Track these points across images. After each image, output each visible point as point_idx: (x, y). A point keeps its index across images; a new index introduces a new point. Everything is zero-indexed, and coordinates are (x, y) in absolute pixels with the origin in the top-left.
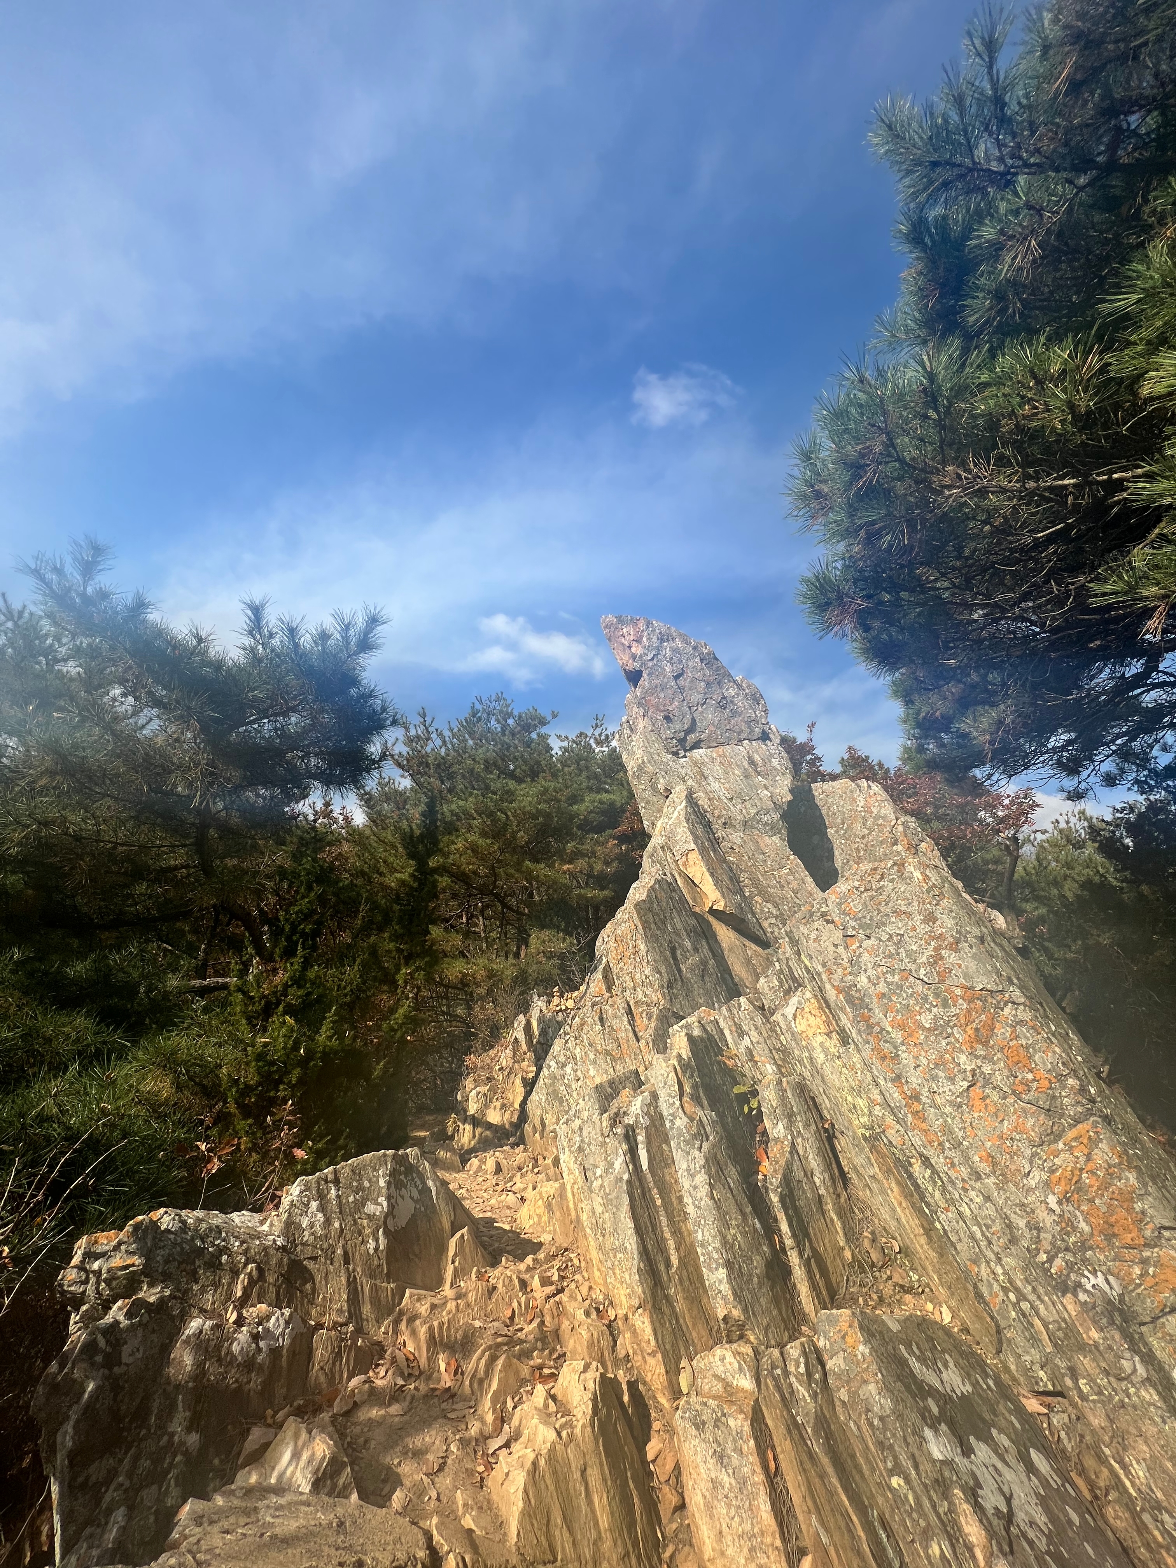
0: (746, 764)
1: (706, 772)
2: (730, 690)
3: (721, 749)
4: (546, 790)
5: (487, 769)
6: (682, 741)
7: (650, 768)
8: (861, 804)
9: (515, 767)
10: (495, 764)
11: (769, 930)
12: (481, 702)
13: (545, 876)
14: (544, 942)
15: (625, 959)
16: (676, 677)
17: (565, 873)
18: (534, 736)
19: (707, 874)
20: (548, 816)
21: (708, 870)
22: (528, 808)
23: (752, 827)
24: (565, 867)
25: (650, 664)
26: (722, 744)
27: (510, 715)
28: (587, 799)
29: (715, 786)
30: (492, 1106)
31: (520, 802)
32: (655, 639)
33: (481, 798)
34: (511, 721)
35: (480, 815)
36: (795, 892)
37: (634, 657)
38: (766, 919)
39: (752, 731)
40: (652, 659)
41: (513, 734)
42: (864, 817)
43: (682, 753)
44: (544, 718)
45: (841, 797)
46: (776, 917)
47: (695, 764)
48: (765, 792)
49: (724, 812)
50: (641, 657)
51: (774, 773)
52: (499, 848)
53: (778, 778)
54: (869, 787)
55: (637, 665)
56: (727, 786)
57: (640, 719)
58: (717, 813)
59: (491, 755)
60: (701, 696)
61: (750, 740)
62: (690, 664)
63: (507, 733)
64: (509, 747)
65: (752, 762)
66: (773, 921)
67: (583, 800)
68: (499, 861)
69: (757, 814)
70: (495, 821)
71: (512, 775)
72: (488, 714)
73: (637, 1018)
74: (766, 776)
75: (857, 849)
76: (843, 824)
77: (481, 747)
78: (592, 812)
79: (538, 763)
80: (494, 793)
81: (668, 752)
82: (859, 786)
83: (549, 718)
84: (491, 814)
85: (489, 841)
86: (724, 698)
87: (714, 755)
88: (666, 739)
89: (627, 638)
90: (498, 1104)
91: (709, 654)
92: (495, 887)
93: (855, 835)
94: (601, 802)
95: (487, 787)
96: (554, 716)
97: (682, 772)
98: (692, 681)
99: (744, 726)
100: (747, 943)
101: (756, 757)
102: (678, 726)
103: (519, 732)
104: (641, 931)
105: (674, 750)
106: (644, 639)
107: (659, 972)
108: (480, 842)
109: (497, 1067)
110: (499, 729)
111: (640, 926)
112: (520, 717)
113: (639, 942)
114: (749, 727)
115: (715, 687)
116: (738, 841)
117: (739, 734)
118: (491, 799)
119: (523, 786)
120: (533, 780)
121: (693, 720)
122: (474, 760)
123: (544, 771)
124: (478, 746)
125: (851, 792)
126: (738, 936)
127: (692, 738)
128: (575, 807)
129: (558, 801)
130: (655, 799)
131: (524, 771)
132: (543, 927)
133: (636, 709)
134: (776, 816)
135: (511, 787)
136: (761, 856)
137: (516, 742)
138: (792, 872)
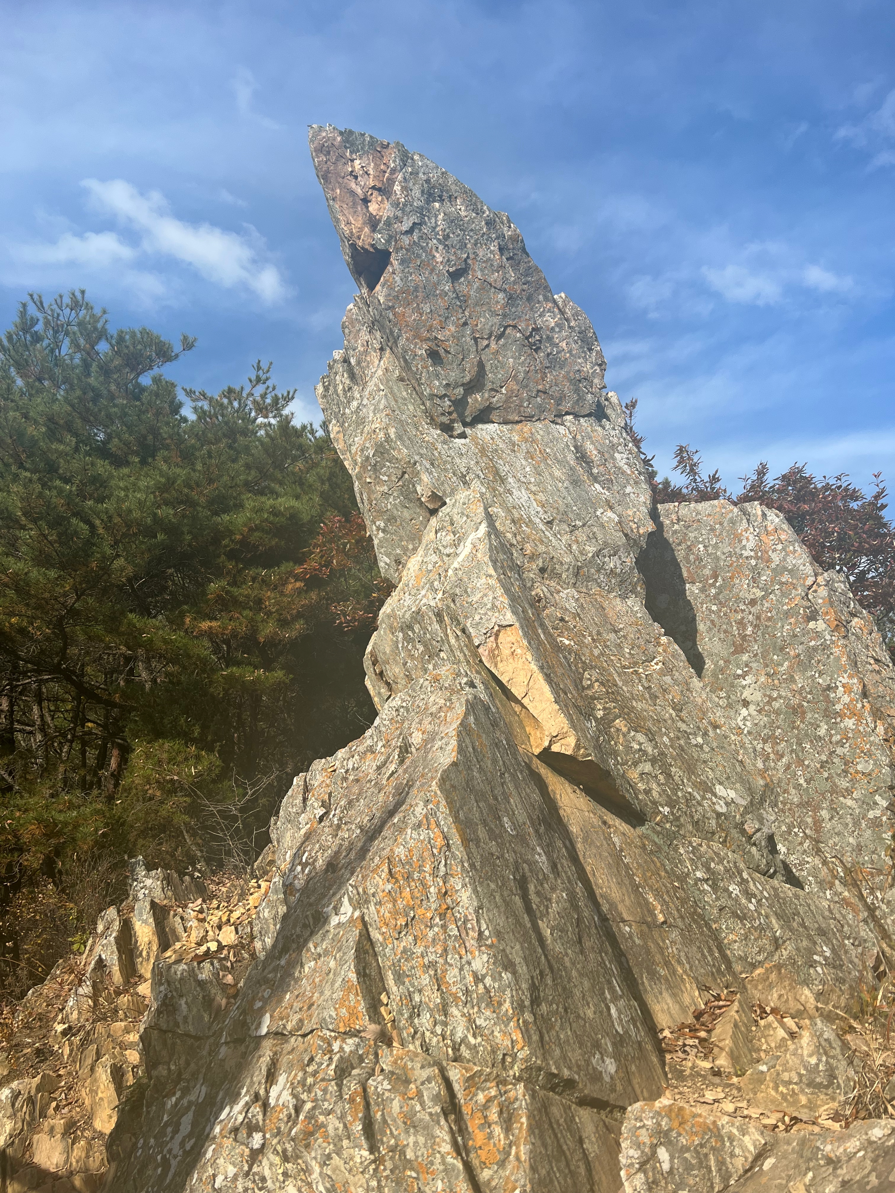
0: (571, 458)
1: (504, 469)
2: (547, 316)
3: (527, 427)
4: (171, 482)
5: (53, 434)
6: (460, 404)
7: (402, 452)
8: (751, 544)
9: (109, 437)
10: (69, 427)
11: (641, 786)
12: (40, 306)
13: (165, 641)
14: (160, 762)
15: (418, 928)
16: (455, 276)
17: (202, 634)
18: (145, 380)
19: (540, 678)
20: (172, 530)
21: (541, 668)
22: (136, 514)
23: (589, 578)
24: (205, 625)
25: (406, 240)
26: (529, 418)
27: (103, 334)
28: (249, 504)
29: (520, 496)
30: (46, 1125)
31: (120, 500)
32: (416, 192)
33: (38, 487)
34: (103, 347)
35: (35, 521)
36: (678, 708)
37: (373, 223)
38: (635, 764)
39: (581, 398)
40: (410, 232)
41: (106, 371)
42: (754, 568)
43: (459, 428)
44: (170, 347)
45: (713, 530)
46: (653, 761)
47: (483, 451)
48: (610, 514)
49: (542, 548)
50: (388, 223)
51: (623, 480)
52: (75, 589)
53: (629, 489)
54: (764, 515)
55: (380, 238)
56: (541, 497)
57: (374, 357)
58: (529, 548)
59: (60, 408)
60: (496, 320)
61: (577, 416)
62: (481, 253)
63: (94, 368)
64: (97, 396)
65: (582, 457)
66: (647, 767)
67: (240, 506)
68: (73, 612)
69: (598, 554)
70: (65, 537)
71: (103, 451)
72: (56, 332)
73: (473, 1124)
74: (608, 484)
75: (741, 623)
76: (715, 577)
77: (39, 391)
78: (257, 528)
79: (154, 431)
80: (67, 481)
81: (432, 422)
82: (745, 512)
83: (177, 347)
84: (58, 522)
85: (53, 574)
86: (536, 330)
87: (516, 438)
88: (432, 396)
89: (361, 181)
90: (59, 1123)
91: (515, 239)
92: (64, 657)
93: (738, 600)
94: (275, 513)
95: (52, 469)
96: (188, 345)
97: (462, 464)
98: (479, 289)
99: (567, 390)
100: (611, 818)
101: (590, 448)
102: (453, 375)
103: (118, 370)
104: (459, 851)
105: (445, 419)
106: (397, 188)
107: (509, 966)
108: (34, 573)
109: (60, 1028)
110: (77, 361)
111: (456, 840)
112: (121, 339)
113: (456, 883)
114: (577, 391)
115: (522, 306)
116: (571, 605)
117: (559, 401)
118: (60, 491)
119: (126, 470)
120: (143, 462)
121: (481, 365)
122: (26, 416)
123: (167, 448)
124: (33, 391)
125: (732, 522)
126: (593, 804)
127: (477, 400)
128: (226, 517)
129: (193, 504)
130: (406, 514)
131: (127, 444)
132: (158, 734)
133: (364, 336)
134: (630, 560)
135: (101, 470)
136: (612, 636)
137: (113, 387)
138: (668, 670)
